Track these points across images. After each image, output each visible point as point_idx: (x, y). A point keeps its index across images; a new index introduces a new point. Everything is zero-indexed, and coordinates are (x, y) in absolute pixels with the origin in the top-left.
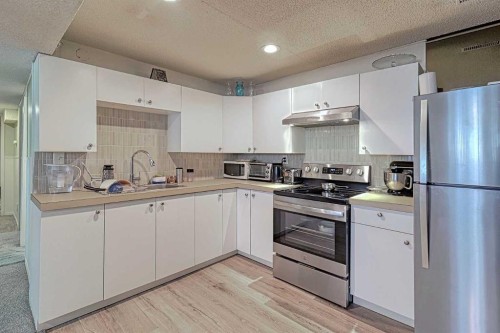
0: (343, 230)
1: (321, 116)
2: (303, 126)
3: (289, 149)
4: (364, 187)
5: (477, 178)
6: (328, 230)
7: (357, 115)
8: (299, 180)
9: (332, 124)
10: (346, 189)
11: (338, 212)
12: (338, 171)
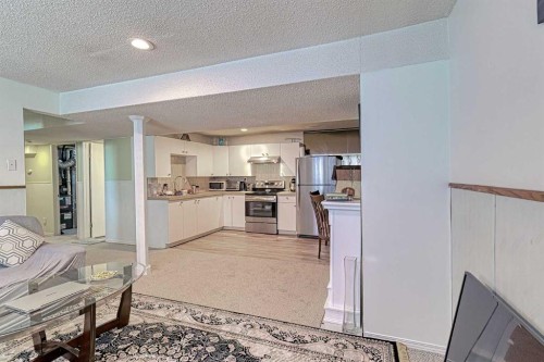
0: (274, 206)
1: (264, 159)
2: (255, 163)
3: (250, 174)
4: (281, 190)
5: (321, 182)
6: (268, 208)
7: (279, 160)
8: (254, 189)
9: (269, 163)
10: (275, 191)
11: (272, 199)
12: (272, 184)
